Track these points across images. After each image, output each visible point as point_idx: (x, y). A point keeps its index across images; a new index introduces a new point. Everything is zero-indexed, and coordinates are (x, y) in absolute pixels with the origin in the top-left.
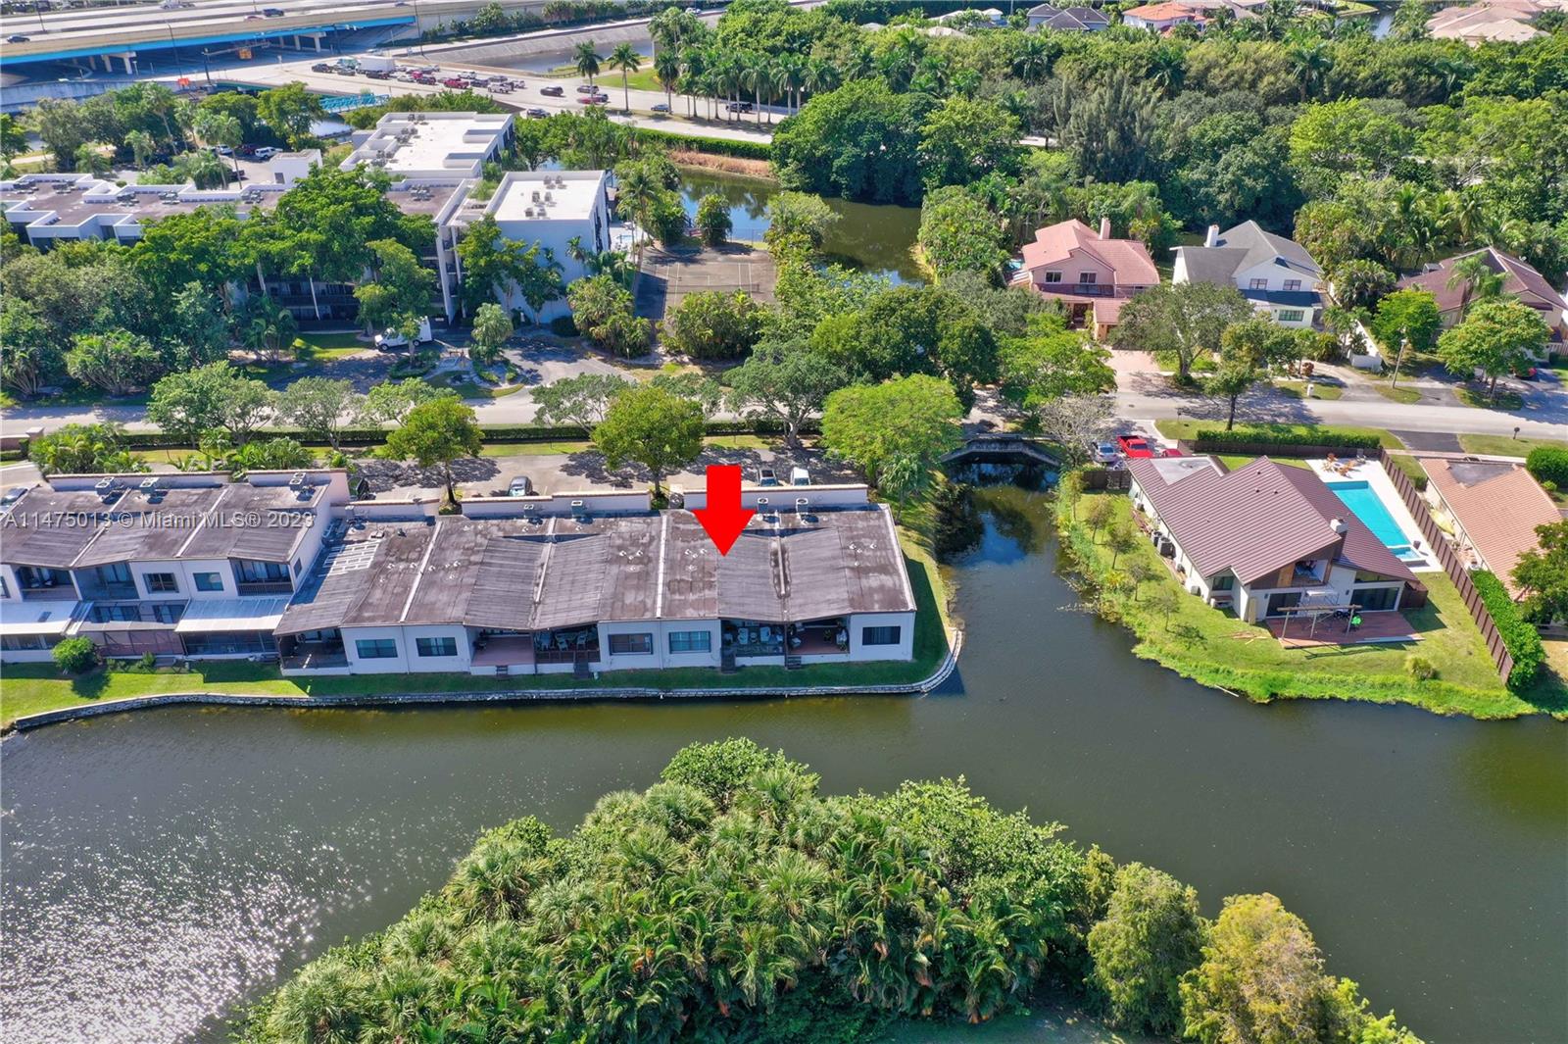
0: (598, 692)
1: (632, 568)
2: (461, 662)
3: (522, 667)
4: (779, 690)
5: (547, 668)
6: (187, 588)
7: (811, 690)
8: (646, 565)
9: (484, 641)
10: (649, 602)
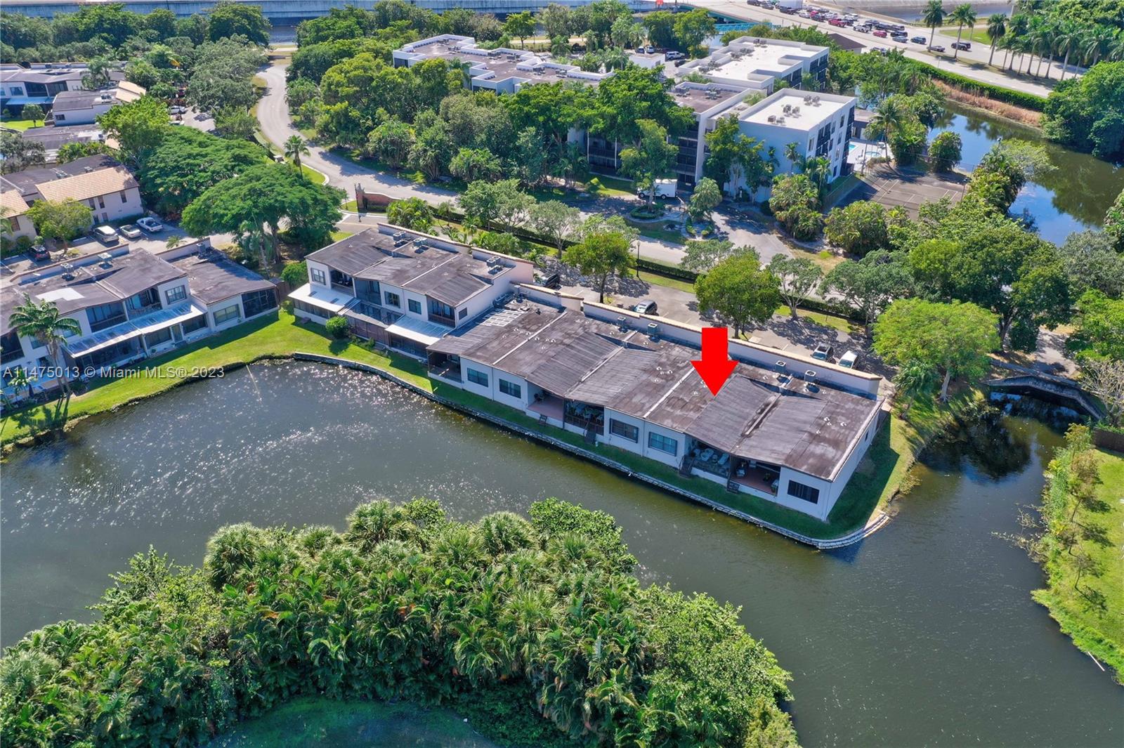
0: (591, 454)
1: (656, 380)
2: (521, 403)
3: (556, 421)
4: (710, 502)
5: (571, 428)
6: (404, 307)
7: (733, 512)
8: (667, 381)
9: (542, 397)
10: (647, 405)
